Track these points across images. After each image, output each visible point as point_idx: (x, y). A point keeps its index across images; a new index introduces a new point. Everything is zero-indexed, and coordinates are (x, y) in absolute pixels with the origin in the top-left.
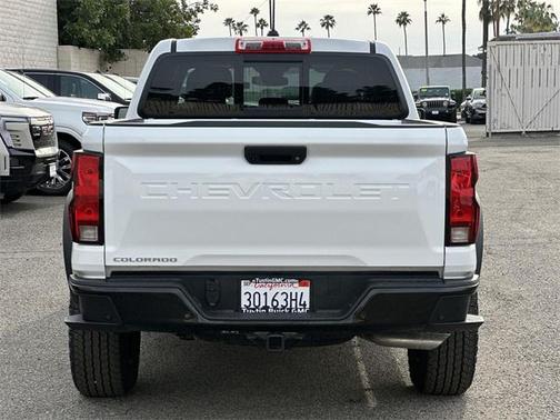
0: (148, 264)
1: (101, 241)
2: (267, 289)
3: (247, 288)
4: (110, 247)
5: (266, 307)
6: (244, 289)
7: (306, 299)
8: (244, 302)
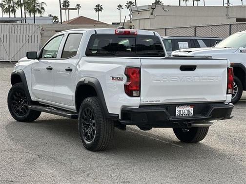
0: (152, 102)
1: (139, 96)
2: (182, 109)
3: (178, 109)
4: (142, 98)
5: (182, 115)
6: (177, 109)
7: (192, 111)
8: (177, 113)
